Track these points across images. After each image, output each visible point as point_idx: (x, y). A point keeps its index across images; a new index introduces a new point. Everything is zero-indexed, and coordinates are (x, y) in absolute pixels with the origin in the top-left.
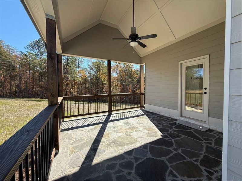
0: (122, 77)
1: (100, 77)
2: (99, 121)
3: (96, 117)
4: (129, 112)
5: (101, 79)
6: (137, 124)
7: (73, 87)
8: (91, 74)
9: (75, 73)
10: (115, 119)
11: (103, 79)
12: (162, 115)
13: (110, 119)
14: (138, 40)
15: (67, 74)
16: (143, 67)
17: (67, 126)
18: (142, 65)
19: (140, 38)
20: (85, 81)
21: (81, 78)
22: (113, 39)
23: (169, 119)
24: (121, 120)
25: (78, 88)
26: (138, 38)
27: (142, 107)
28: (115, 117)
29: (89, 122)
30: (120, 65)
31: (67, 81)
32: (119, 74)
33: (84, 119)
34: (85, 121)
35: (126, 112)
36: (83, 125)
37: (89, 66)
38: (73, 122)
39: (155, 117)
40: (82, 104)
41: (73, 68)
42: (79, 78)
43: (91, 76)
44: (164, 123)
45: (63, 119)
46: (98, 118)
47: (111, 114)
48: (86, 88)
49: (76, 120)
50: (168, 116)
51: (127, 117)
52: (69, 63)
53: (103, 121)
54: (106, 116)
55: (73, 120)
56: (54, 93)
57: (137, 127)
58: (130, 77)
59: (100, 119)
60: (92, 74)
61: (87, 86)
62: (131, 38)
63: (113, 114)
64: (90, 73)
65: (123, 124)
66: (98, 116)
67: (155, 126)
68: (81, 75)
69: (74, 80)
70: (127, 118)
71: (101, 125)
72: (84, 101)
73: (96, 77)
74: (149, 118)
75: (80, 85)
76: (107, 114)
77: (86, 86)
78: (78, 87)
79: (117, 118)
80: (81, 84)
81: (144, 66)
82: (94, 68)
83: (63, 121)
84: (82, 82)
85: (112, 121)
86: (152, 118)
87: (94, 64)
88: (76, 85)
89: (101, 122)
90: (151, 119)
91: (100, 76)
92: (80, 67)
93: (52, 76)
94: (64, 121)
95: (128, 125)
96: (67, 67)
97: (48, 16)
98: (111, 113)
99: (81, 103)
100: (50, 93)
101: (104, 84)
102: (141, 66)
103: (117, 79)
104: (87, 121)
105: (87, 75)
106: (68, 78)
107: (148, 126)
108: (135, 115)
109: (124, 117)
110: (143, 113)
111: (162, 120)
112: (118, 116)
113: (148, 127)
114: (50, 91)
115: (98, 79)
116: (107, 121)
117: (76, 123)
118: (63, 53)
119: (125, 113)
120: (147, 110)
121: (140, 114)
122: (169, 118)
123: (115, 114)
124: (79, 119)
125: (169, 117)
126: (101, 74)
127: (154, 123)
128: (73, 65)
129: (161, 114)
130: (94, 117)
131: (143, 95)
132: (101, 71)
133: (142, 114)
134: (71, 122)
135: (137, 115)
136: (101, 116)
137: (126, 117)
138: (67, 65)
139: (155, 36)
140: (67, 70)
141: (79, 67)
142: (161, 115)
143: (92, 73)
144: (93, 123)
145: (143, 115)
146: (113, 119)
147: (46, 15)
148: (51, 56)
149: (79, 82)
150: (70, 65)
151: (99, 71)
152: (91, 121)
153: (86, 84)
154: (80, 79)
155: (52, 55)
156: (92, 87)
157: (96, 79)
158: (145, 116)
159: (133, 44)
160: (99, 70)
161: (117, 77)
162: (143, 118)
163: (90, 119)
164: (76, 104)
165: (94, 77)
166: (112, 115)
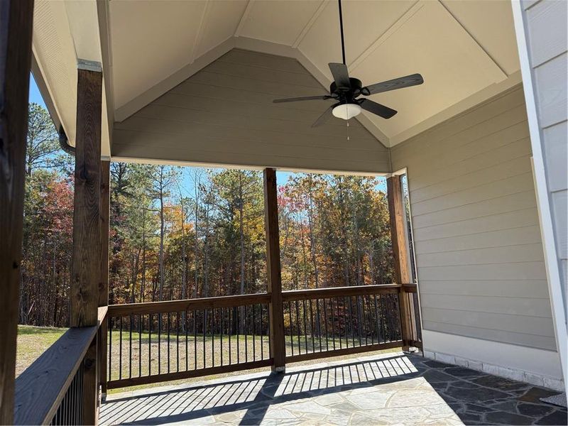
0: (329, 227)
1: (241, 228)
2: (234, 397)
3: (225, 384)
4: (356, 364)
5: (247, 238)
6: (383, 411)
7: (138, 272)
8: (206, 219)
9: (149, 219)
10: (297, 391)
11: (255, 235)
12: (496, 374)
13: (278, 393)
14: (361, 96)
15: (117, 224)
16: (401, 183)
17: (117, 417)
18: (393, 175)
19: (368, 91)
20: (185, 246)
21: (170, 236)
22: (275, 102)
23: (521, 389)
24: (321, 397)
25: (156, 280)
26: (362, 91)
27: (412, 346)
28: (299, 385)
29: (196, 402)
30: (318, 178)
31: (115, 253)
32: (316, 214)
33: (179, 391)
34: (183, 399)
35: (342, 366)
36: (177, 412)
37: (202, 188)
38: (139, 401)
39: (462, 383)
40: (173, 340)
41: (140, 199)
42: (160, 237)
43: (208, 226)
44: (496, 407)
45: (104, 391)
46: (232, 390)
47: (282, 374)
48: (189, 276)
49: (149, 396)
50: (517, 377)
51: (348, 382)
52: (126, 183)
53: (251, 399)
54: (263, 382)
55: (139, 397)
56: (89, 288)
57: (383, 419)
58: (362, 225)
59: (240, 390)
60: (212, 219)
61: (193, 268)
62: (336, 93)
63: (291, 374)
64: (202, 215)
65: (328, 411)
66: (233, 383)
67: (456, 417)
68: (168, 225)
69: (144, 246)
70: (345, 388)
71: (241, 414)
72: (178, 332)
73: (229, 230)
74: (437, 387)
75: (165, 263)
76: (267, 372)
77: (188, 268)
78: (159, 273)
79: (306, 389)
80: (170, 259)
81: (405, 180)
82: (218, 198)
83: (104, 401)
84: (175, 254)
85: (284, 398)
86: (449, 386)
87: (219, 181)
88: (150, 266)
89: (241, 401)
90: (442, 390)
91: (242, 224)
92: (167, 196)
93: (84, 233)
94: (107, 399)
95: (347, 414)
96: (121, 197)
97: (84, 64)
98: (280, 369)
99: (169, 340)
100: (77, 287)
101: (257, 256)
102: (390, 181)
103: (310, 235)
104: (189, 401)
105: (191, 223)
106: (121, 241)
107: (428, 418)
108: (379, 376)
109: (332, 384)
110: (414, 370)
111: (492, 392)
112: (308, 381)
113: (428, 421)
114: (77, 281)
115: (234, 237)
116: (266, 398)
117: (148, 406)
118: (113, 155)
119: (339, 370)
120: (433, 358)
121: (400, 373)
122: (525, 385)
123: (299, 373)
124: (159, 394)
125: (526, 381)
126: (248, 218)
127: (454, 407)
128: (140, 190)
129: (489, 369)
130: (215, 385)
131: (411, 295)
132: (247, 206)
133: (407, 371)
134: (130, 402)
135: (386, 375)
136: (242, 382)
137: (340, 383)
138: (120, 191)
139: (417, 80)
140: (118, 211)
141: (161, 195)
142: (491, 375)
143: (211, 214)
144: (210, 406)
145: (412, 375)
146: (288, 391)
147: (80, 62)
148: (87, 173)
149: (161, 252)
150: (129, 190)
151: (240, 207)
152: (206, 400)
153: (187, 260)
154: (166, 242)
155: (89, 172)
156: (210, 270)
157: (229, 239)
158: (422, 379)
159: (344, 112)
160: (237, 203)
161: (310, 227)
162: (411, 387)
163: (200, 391)
164: (150, 341)
165: (221, 230)
166: (286, 378)
